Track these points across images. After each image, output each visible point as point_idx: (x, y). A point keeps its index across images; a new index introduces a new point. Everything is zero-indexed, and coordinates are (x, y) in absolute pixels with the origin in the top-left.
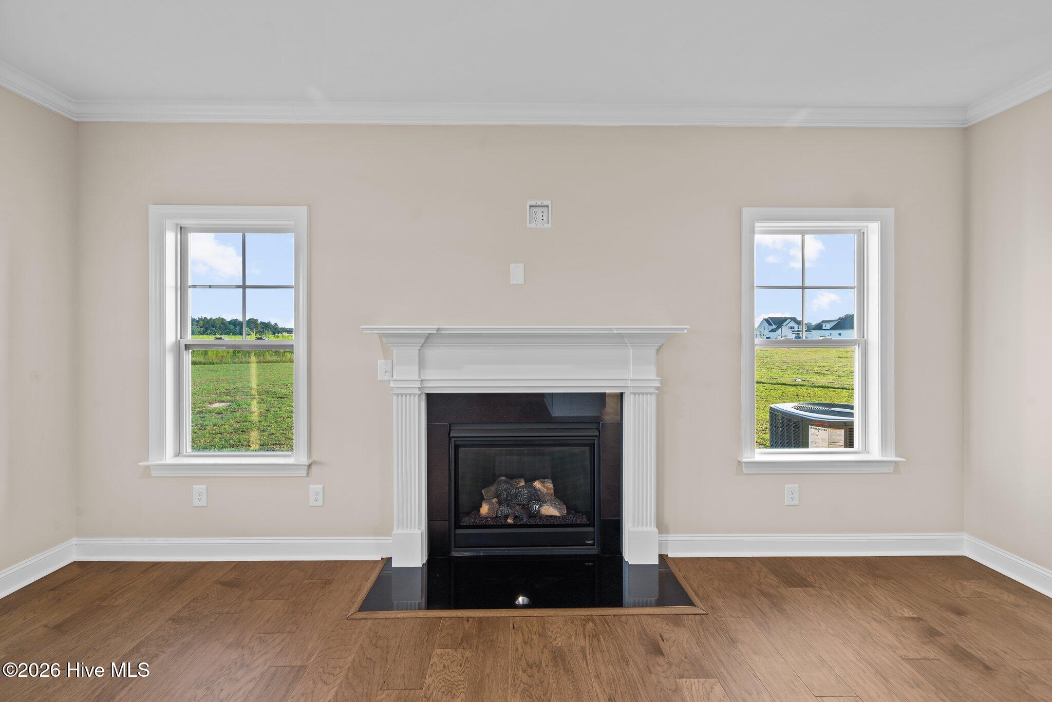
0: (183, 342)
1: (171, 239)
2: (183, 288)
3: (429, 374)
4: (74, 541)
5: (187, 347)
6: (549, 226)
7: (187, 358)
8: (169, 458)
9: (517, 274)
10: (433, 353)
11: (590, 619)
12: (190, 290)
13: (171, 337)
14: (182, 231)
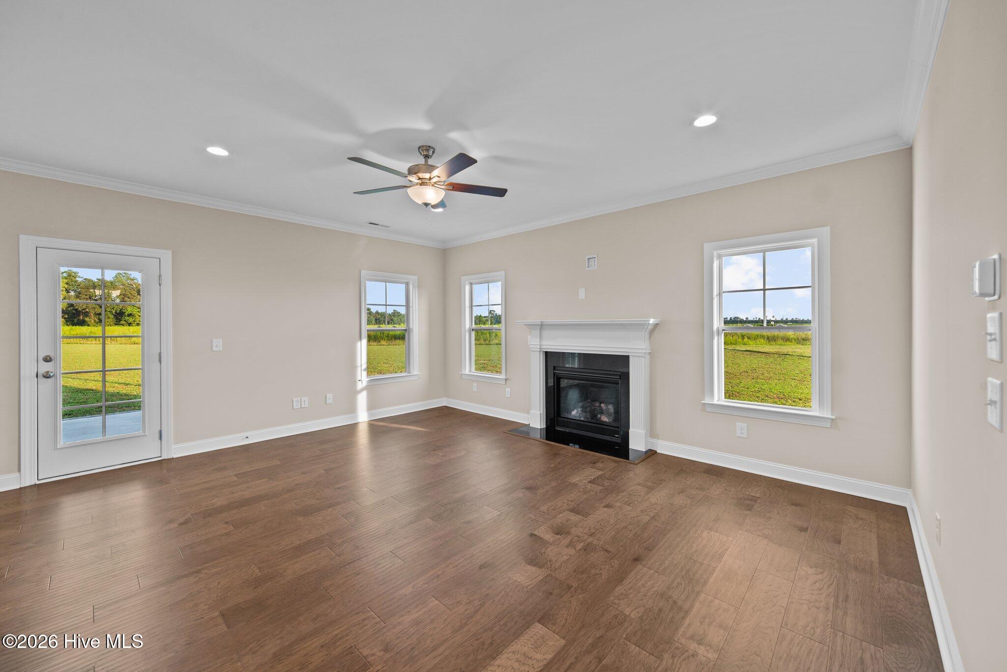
0: (472, 328)
1: (467, 288)
2: (471, 306)
3: (544, 343)
4: (445, 398)
5: (473, 330)
6: (596, 268)
7: (473, 334)
8: (467, 372)
9: (582, 294)
10: (545, 333)
11: (594, 455)
12: (474, 307)
13: (468, 326)
14: (471, 284)
